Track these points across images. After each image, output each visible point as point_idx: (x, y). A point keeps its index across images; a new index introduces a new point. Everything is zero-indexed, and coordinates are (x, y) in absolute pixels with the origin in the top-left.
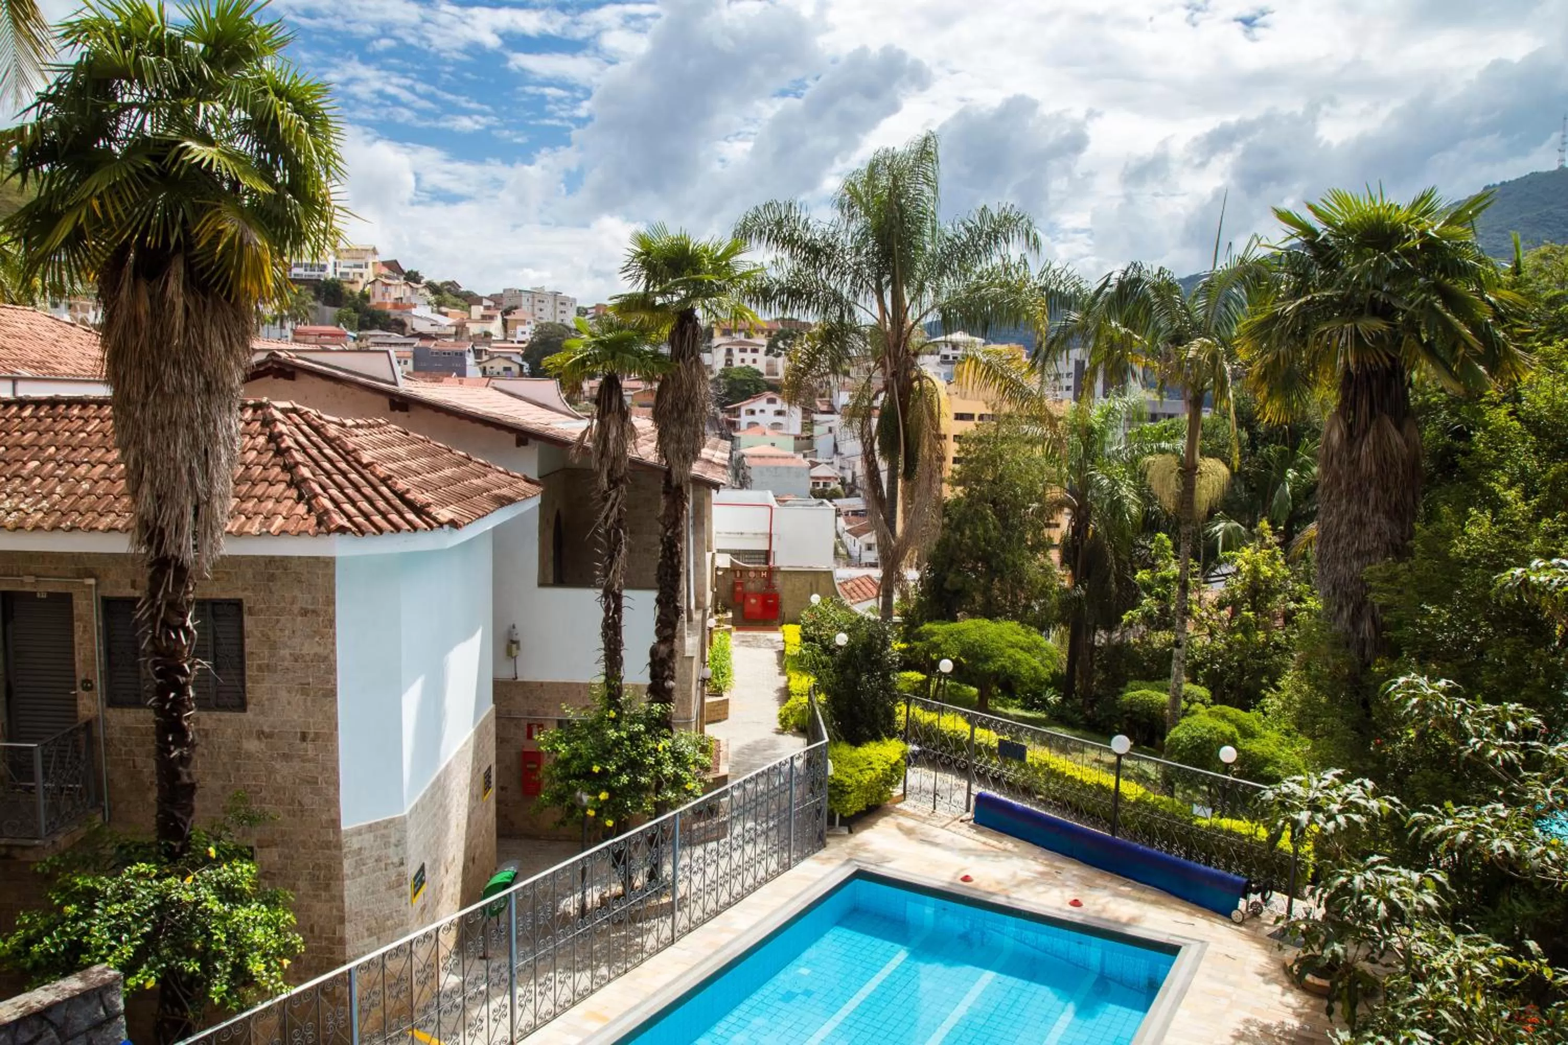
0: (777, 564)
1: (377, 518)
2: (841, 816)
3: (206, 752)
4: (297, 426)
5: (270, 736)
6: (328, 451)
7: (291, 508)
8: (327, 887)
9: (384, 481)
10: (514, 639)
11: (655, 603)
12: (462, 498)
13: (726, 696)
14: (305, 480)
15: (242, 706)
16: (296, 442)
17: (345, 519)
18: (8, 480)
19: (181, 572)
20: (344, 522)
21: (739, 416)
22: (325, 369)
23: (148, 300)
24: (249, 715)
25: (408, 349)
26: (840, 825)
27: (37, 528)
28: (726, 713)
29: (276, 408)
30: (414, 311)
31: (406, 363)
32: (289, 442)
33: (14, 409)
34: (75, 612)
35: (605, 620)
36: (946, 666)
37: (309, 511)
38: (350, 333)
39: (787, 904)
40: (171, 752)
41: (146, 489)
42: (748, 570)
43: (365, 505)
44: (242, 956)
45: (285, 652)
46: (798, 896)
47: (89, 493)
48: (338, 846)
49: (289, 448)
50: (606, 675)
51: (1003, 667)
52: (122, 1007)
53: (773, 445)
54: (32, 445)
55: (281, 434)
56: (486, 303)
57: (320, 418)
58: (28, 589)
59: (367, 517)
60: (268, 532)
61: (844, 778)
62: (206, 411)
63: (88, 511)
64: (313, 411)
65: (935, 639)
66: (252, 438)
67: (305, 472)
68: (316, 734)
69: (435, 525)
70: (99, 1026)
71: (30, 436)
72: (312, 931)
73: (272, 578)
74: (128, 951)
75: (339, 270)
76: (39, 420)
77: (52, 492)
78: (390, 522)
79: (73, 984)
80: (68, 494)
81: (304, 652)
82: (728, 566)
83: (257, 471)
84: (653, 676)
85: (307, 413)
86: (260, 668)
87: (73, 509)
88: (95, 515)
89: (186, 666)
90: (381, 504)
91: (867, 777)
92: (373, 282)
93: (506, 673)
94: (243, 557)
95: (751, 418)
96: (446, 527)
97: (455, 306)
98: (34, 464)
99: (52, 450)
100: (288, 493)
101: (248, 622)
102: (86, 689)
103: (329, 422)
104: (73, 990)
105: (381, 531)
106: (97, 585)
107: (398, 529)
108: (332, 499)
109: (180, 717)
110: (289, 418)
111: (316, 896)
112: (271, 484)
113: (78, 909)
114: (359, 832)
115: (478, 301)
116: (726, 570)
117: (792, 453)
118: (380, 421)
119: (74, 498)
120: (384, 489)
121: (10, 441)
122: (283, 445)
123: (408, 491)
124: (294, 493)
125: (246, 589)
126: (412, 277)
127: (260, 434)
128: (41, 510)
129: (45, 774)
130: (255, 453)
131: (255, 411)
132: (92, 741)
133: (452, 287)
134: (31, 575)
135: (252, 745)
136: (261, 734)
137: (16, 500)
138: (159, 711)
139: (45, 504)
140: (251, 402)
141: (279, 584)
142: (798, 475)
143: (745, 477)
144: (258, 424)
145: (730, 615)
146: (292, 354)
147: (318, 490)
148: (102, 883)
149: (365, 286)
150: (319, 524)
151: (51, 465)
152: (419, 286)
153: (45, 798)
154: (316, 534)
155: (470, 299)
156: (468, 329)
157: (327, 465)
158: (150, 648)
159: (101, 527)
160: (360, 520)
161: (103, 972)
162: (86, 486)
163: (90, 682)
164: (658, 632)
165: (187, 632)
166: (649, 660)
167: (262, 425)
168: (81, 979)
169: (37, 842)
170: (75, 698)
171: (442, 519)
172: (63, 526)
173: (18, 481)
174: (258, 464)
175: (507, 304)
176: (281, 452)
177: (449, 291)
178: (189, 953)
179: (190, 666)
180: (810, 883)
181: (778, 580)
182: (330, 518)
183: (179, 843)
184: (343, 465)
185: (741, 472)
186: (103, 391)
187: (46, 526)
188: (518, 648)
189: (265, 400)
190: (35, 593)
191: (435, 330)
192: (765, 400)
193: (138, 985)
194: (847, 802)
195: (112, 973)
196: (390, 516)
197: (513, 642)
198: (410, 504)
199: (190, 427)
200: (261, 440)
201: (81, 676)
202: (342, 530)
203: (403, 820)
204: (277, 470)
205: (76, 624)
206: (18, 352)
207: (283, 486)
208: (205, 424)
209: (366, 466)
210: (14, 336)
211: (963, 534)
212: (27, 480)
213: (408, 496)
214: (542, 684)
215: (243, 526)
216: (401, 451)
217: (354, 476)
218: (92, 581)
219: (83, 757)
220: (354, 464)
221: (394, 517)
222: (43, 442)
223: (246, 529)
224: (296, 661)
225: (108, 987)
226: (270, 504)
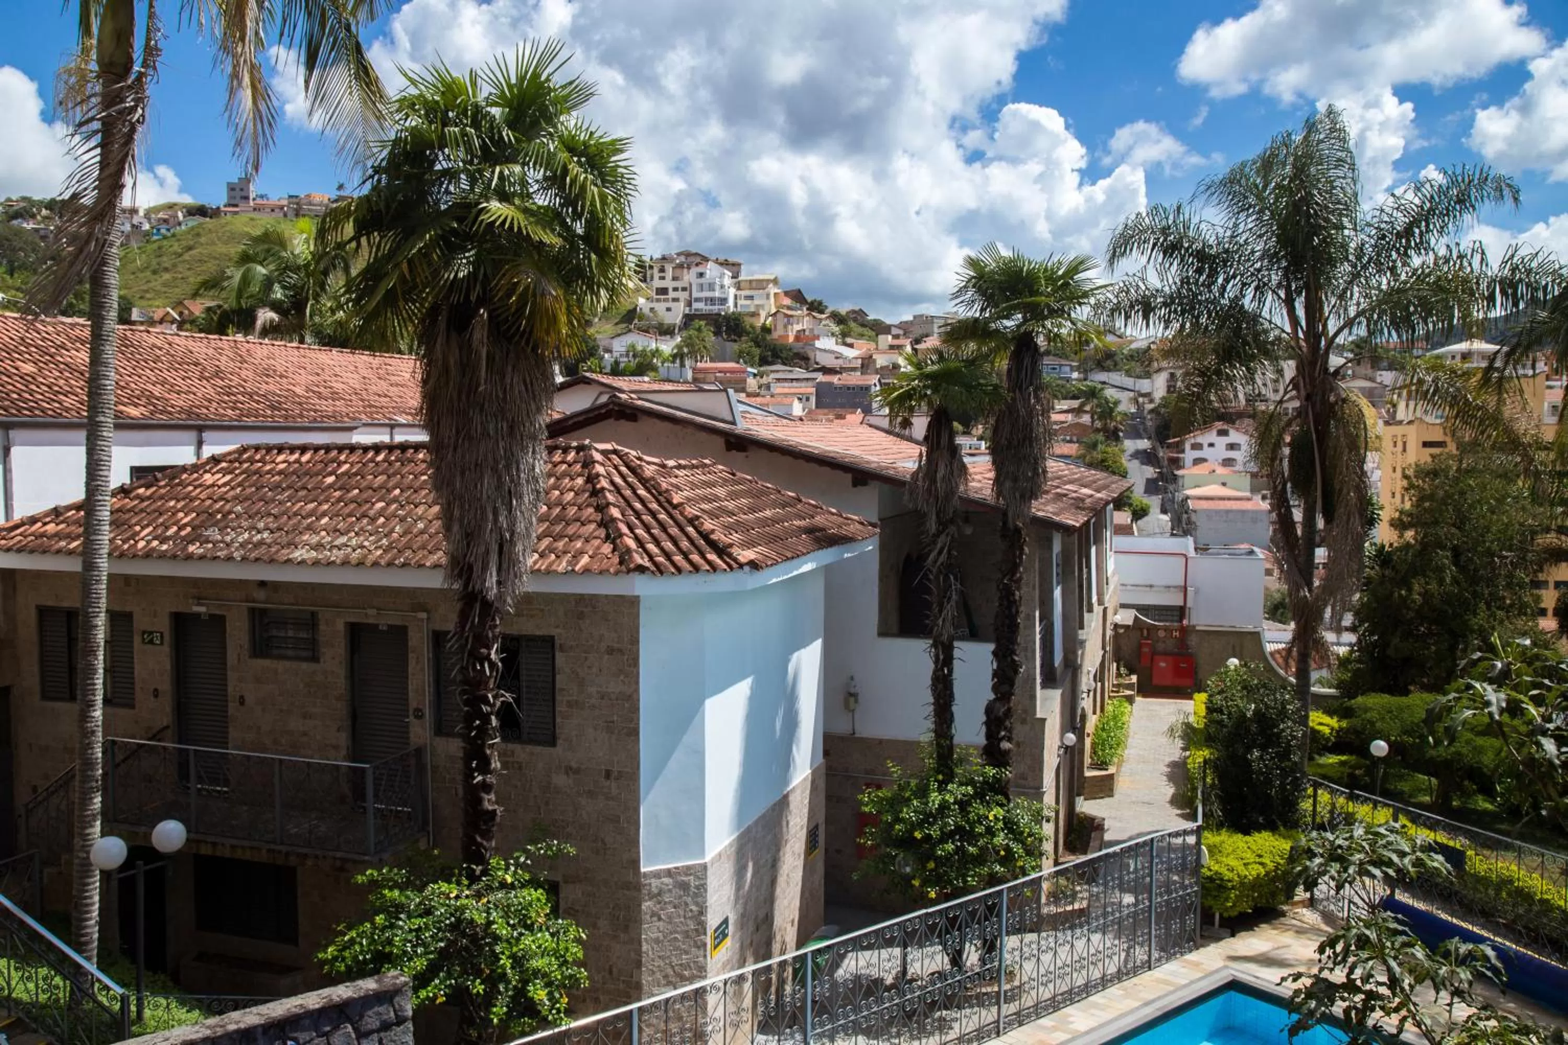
0: (1193, 622)
1: (678, 558)
2: (1221, 915)
3: (519, 784)
4: (616, 467)
5: (577, 771)
6: (642, 492)
7: (598, 548)
8: (627, 927)
9: (692, 521)
10: (852, 691)
11: (991, 657)
12: (772, 540)
13: (1112, 770)
14: (614, 520)
15: (552, 742)
16: (612, 483)
17: (646, 559)
18: (358, 519)
19: (488, 609)
20: (647, 563)
21: (1183, 451)
22: (665, 409)
23: (457, 351)
24: (558, 750)
25: (810, 384)
26: (1221, 926)
27: (375, 564)
28: (1111, 790)
29: (597, 450)
30: (818, 344)
31: (808, 399)
32: (604, 483)
33: (370, 454)
34: (410, 644)
35: (935, 672)
36: (1380, 747)
37: (614, 550)
38: (749, 369)
39: (1138, 1008)
40: (474, 778)
41: (456, 528)
42: (1157, 628)
43: (669, 545)
44: (525, 982)
45: (592, 690)
46: (1153, 1001)
47: (422, 532)
48: (638, 887)
49: (603, 489)
50: (935, 731)
51: (1459, 754)
52: (410, 1013)
53: (1224, 484)
54: (380, 488)
55: (598, 475)
56: (895, 331)
57: (639, 459)
58: (371, 621)
59: (668, 556)
60: (573, 570)
61: (1224, 871)
62: (509, 453)
63: (419, 549)
64: (634, 453)
65: (1368, 715)
66: (572, 479)
67: (615, 512)
68: (619, 772)
69: (735, 565)
70: (386, 1026)
71: (381, 478)
72: (611, 972)
73: (581, 616)
74: (420, 964)
75: (740, 302)
76: (390, 464)
77: (392, 531)
78: (690, 562)
79: (369, 985)
80: (405, 533)
81: (610, 690)
82: (1130, 623)
83: (572, 511)
84: (989, 736)
85: (627, 454)
86: (570, 704)
87: (408, 547)
88: (425, 552)
89: (490, 696)
90: (685, 544)
91: (1254, 873)
92: (774, 315)
93: (842, 727)
94: (556, 594)
95: (1197, 454)
96: (747, 568)
97: (861, 336)
98: (381, 505)
99: (397, 492)
100: (596, 534)
101: (560, 658)
102: (417, 717)
103: (649, 463)
104: (368, 990)
105: (679, 570)
106: (428, 619)
107: (696, 568)
108: (637, 539)
109: (483, 745)
110: (610, 460)
111: (615, 937)
112: (583, 524)
113: (385, 920)
114: (657, 875)
115: (886, 329)
116: (1127, 627)
117: (1248, 494)
118: (707, 461)
119: (409, 536)
120: (690, 529)
121: (364, 484)
122: (598, 486)
123: (713, 531)
124: (602, 533)
125: (557, 627)
126: (816, 307)
127: (579, 475)
128: (380, 547)
129: (376, 796)
130: (572, 494)
131: (577, 453)
132: (421, 768)
133: (858, 316)
134: (373, 607)
135: (560, 780)
136: (569, 770)
137: (362, 538)
138: (466, 737)
139: (385, 542)
140: (575, 444)
141: (588, 621)
142: (1254, 521)
143: (1189, 522)
144: (579, 466)
145: (1134, 678)
146: (633, 396)
147: (625, 529)
148: (408, 897)
149: (766, 318)
150: (621, 563)
151: (394, 506)
152: (823, 316)
153: (375, 818)
154: (617, 573)
155: (879, 328)
156: (875, 361)
157: (638, 506)
158: (459, 678)
159: (428, 564)
160: (661, 559)
161: (396, 977)
162: (421, 525)
163: (420, 710)
164: (995, 689)
165: (492, 665)
166: (984, 718)
167: (583, 467)
168: (377, 981)
169: (366, 858)
170: (407, 725)
171: (742, 559)
172: (397, 562)
173: (365, 521)
174: (574, 505)
175: (917, 331)
176: (596, 493)
177: (855, 320)
178: (478, 973)
179: (495, 697)
180: (1172, 988)
181: (1193, 641)
182: (631, 557)
183: (480, 868)
184: (654, 506)
185: (1185, 516)
186: (422, 437)
187: (383, 562)
188: (856, 701)
189: (587, 442)
190: (377, 625)
191: (836, 364)
192: (1214, 433)
193: (428, 997)
194: (1227, 899)
195: (403, 979)
196: (691, 556)
197: (851, 695)
198: (713, 545)
199: (495, 470)
200: (580, 481)
201: (413, 704)
202: (641, 569)
203: (705, 867)
204: (591, 510)
205: (411, 655)
206: (398, 400)
207: (593, 526)
208: (508, 467)
209: (675, 507)
210: (397, 385)
211: (1410, 590)
212: (373, 520)
213: (712, 536)
214: (881, 742)
215: (551, 564)
216: (721, 492)
217: (663, 516)
218: (424, 615)
219: (412, 783)
220: (666, 505)
221: (695, 557)
222: (391, 484)
223: (554, 567)
224: (602, 698)
225: (397, 991)
226: (579, 544)
